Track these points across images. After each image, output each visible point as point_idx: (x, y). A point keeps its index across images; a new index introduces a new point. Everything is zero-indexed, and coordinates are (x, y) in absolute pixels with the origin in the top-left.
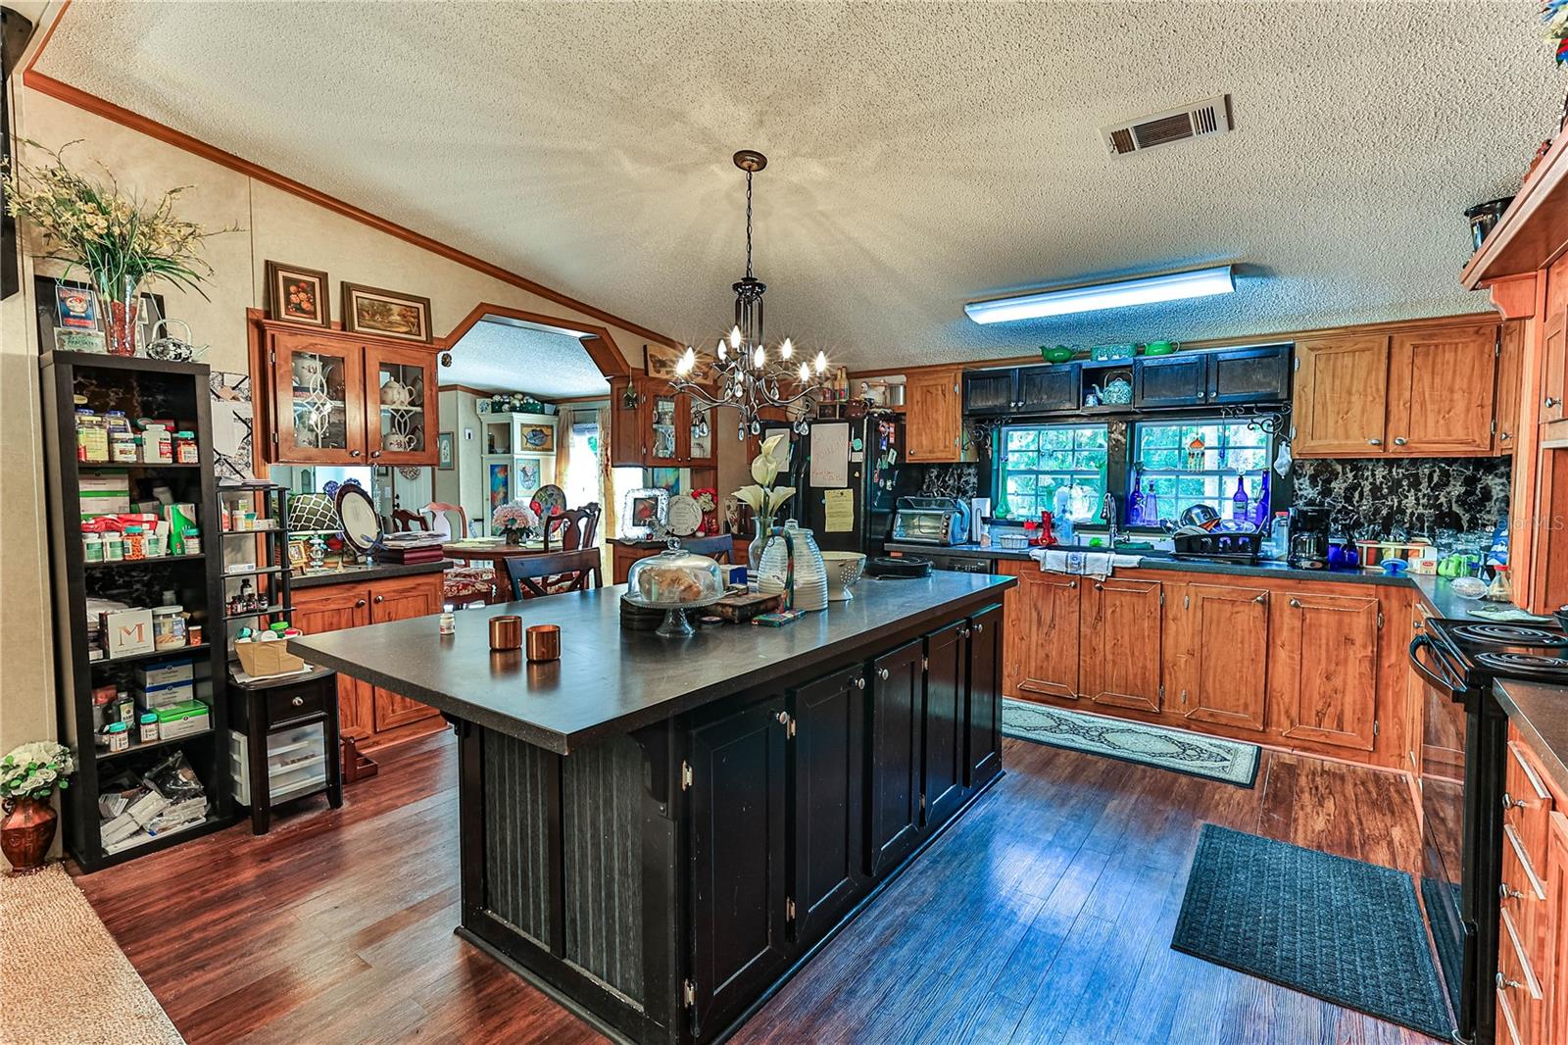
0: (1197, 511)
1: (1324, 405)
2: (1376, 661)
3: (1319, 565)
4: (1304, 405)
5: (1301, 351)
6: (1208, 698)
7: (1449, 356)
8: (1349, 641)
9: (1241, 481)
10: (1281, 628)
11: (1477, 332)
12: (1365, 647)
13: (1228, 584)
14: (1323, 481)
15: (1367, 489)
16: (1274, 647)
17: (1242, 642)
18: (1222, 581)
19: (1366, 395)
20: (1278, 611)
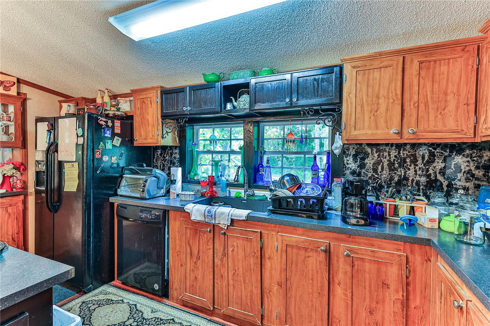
0: (287, 178)
1: (362, 106)
2: (406, 303)
3: (363, 222)
4: (350, 106)
5: (347, 69)
6: (291, 318)
7: (444, 68)
8: (385, 285)
9: (315, 158)
10: (338, 270)
11: (463, 50)
12: (397, 291)
14: (361, 159)
16: (334, 285)
17: (312, 279)
18: (298, 232)
19: (389, 99)
20: (335, 259)
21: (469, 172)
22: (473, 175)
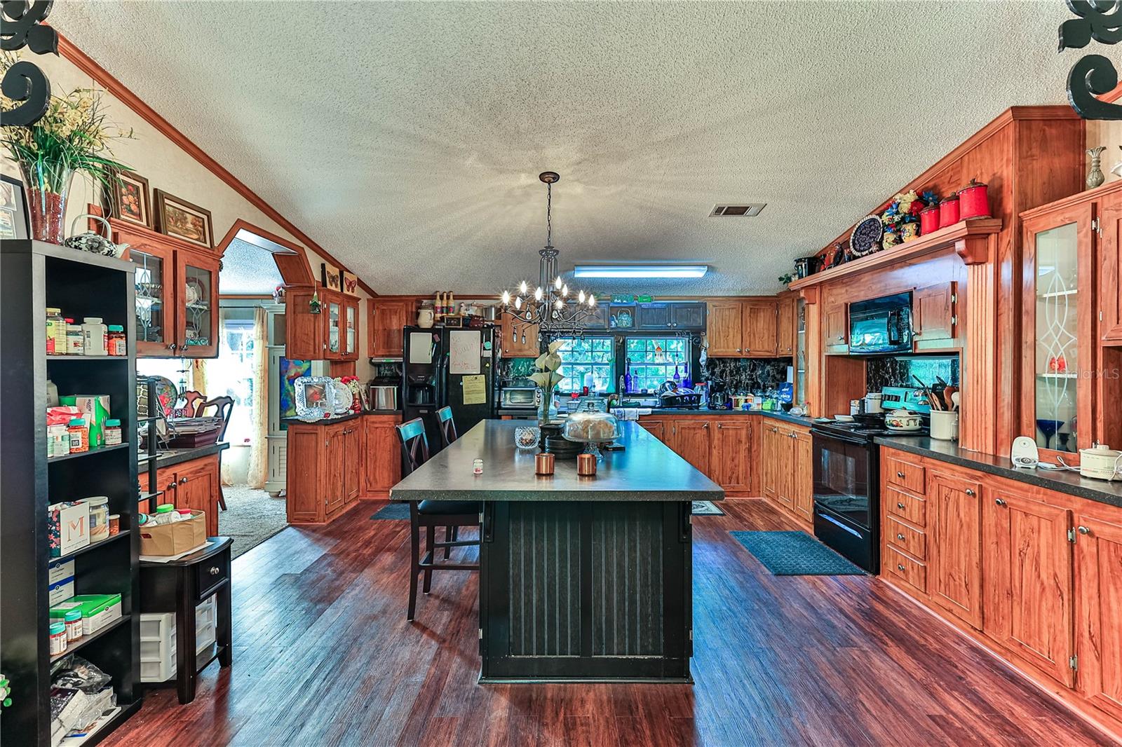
0: (667, 384)
1: (719, 332)
2: (750, 450)
3: (725, 408)
4: (712, 332)
5: (710, 306)
7: (762, 314)
8: (740, 442)
9: (677, 368)
10: (714, 438)
11: (771, 303)
12: (746, 443)
13: (691, 420)
14: (712, 368)
15: (728, 372)
16: (711, 449)
17: (699, 448)
18: (689, 418)
19: (734, 329)
20: (712, 432)
21: (774, 376)
22: (775, 378)
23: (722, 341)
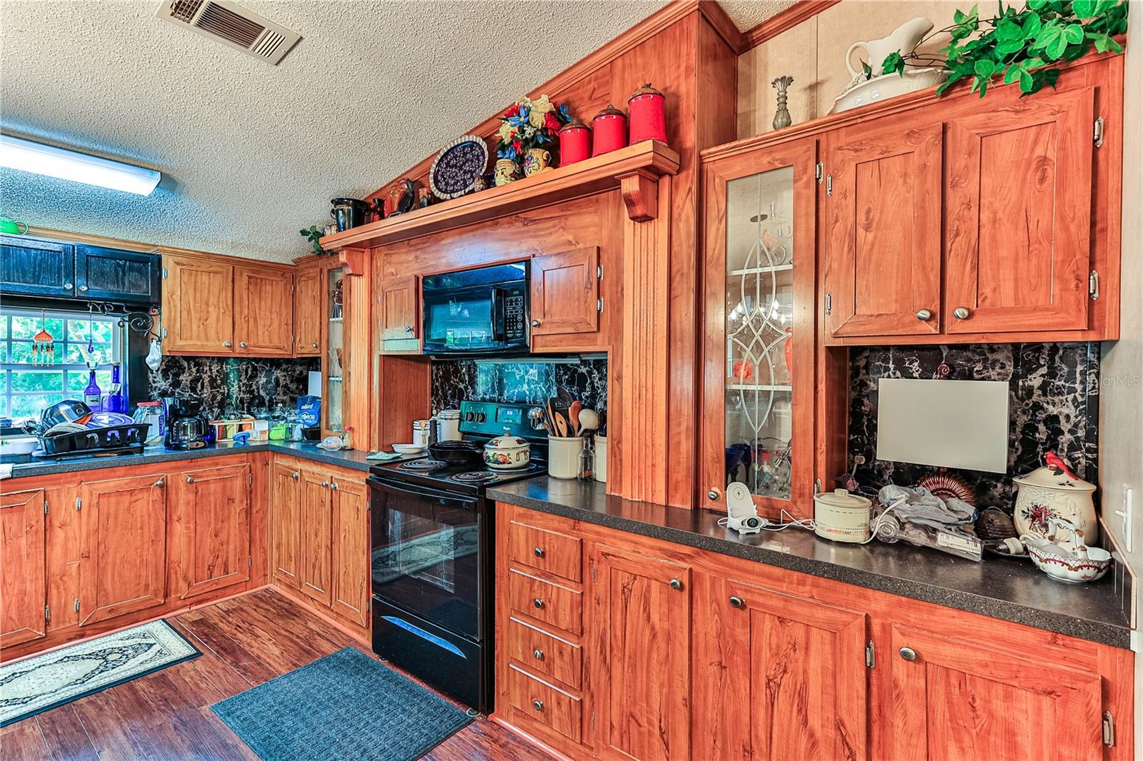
0: (64, 407)
1: (189, 312)
2: (249, 510)
3: (202, 444)
4: (173, 310)
5: (168, 264)
6: (106, 595)
7: (269, 288)
8: (231, 500)
9: (93, 375)
10: (177, 504)
11: (283, 275)
12: (242, 502)
13: (126, 475)
14: (174, 375)
15: (206, 381)
16: (171, 524)
17: (142, 528)
18: (118, 473)
19: (219, 308)
20: (174, 492)
21: (286, 386)
22: (289, 389)
23: (194, 327)
